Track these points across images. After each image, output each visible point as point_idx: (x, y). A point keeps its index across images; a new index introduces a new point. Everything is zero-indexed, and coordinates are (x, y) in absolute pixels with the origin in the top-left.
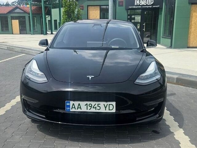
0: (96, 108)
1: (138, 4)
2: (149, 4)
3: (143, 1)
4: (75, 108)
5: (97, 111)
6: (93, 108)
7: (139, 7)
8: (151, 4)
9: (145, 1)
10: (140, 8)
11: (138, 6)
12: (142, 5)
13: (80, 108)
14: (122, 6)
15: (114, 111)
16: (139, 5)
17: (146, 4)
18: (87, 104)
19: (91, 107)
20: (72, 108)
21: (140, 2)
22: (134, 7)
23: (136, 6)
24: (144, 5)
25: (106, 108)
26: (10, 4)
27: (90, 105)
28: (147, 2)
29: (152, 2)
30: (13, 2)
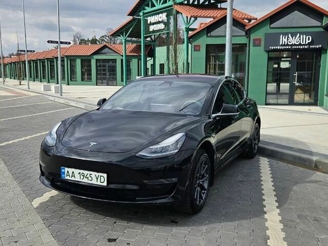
0: (88, 178)
1: (286, 43)
2: (304, 43)
3: (294, 38)
4: (69, 175)
5: (89, 182)
6: (86, 178)
7: (287, 47)
8: (307, 43)
9: (297, 38)
10: (289, 48)
11: (284, 45)
12: (292, 45)
13: (74, 176)
14: (259, 45)
15: (105, 184)
16: (288, 45)
17: (299, 43)
18: (80, 173)
19: (84, 176)
20: (67, 175)
21: (288, 40)
22: (279, 48)
23: (282, 45)
24: (295, 45)
25: (97, 179)
26: (98, 39)
27: (83, 174)
28: (300, 39)
29: (309, 40)
30: (103, 37)
